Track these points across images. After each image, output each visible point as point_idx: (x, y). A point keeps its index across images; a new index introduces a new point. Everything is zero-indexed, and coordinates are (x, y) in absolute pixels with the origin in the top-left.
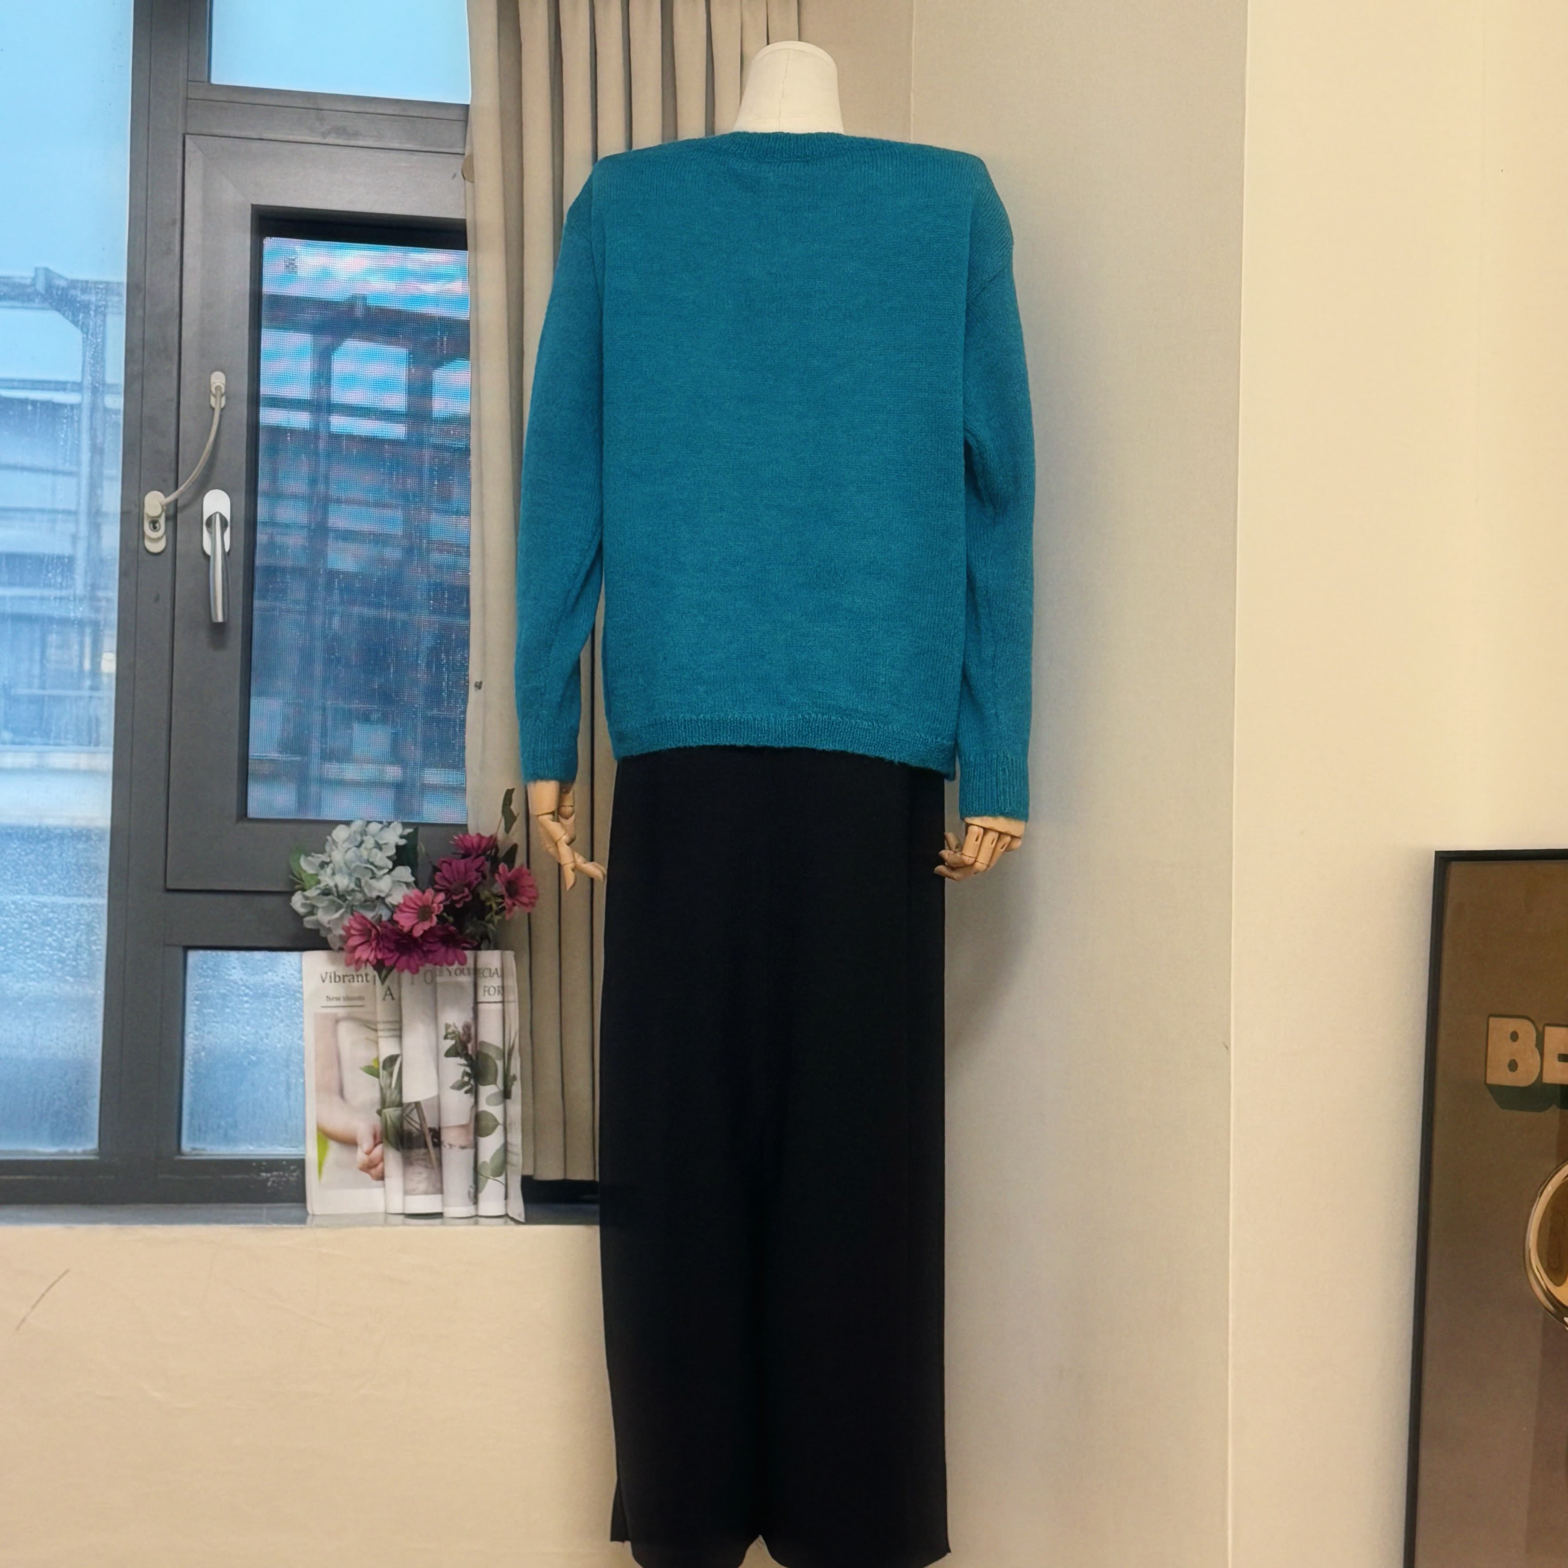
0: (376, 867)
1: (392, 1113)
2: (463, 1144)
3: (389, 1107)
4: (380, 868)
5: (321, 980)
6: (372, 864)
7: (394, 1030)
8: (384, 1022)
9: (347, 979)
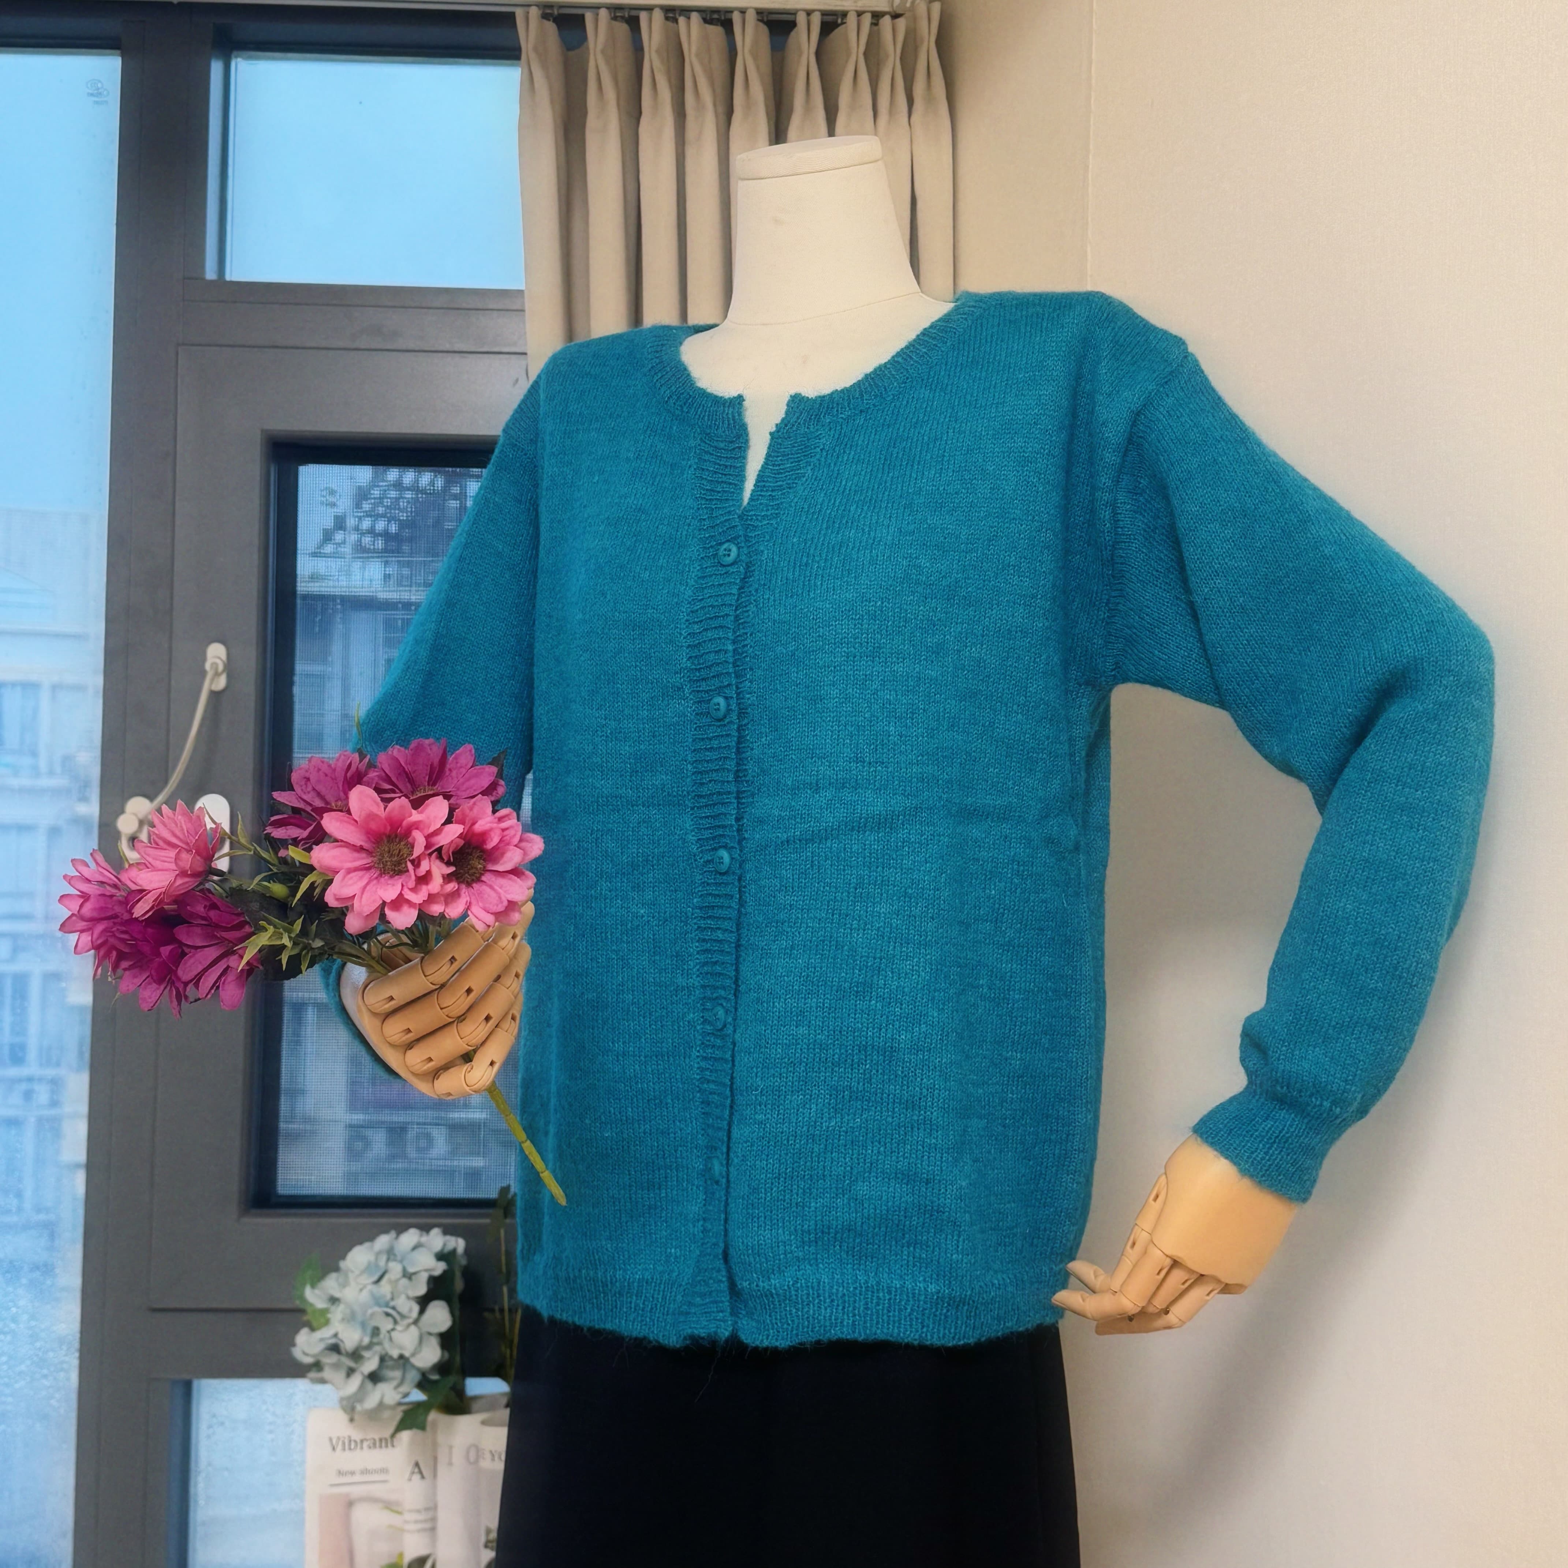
0: (399, 1313)
4: (403, 1317)
5: (330, 1448)
6: (394, 1308)
7: (421, 1522)
8: (410, 1511)
9: (365, 1444)
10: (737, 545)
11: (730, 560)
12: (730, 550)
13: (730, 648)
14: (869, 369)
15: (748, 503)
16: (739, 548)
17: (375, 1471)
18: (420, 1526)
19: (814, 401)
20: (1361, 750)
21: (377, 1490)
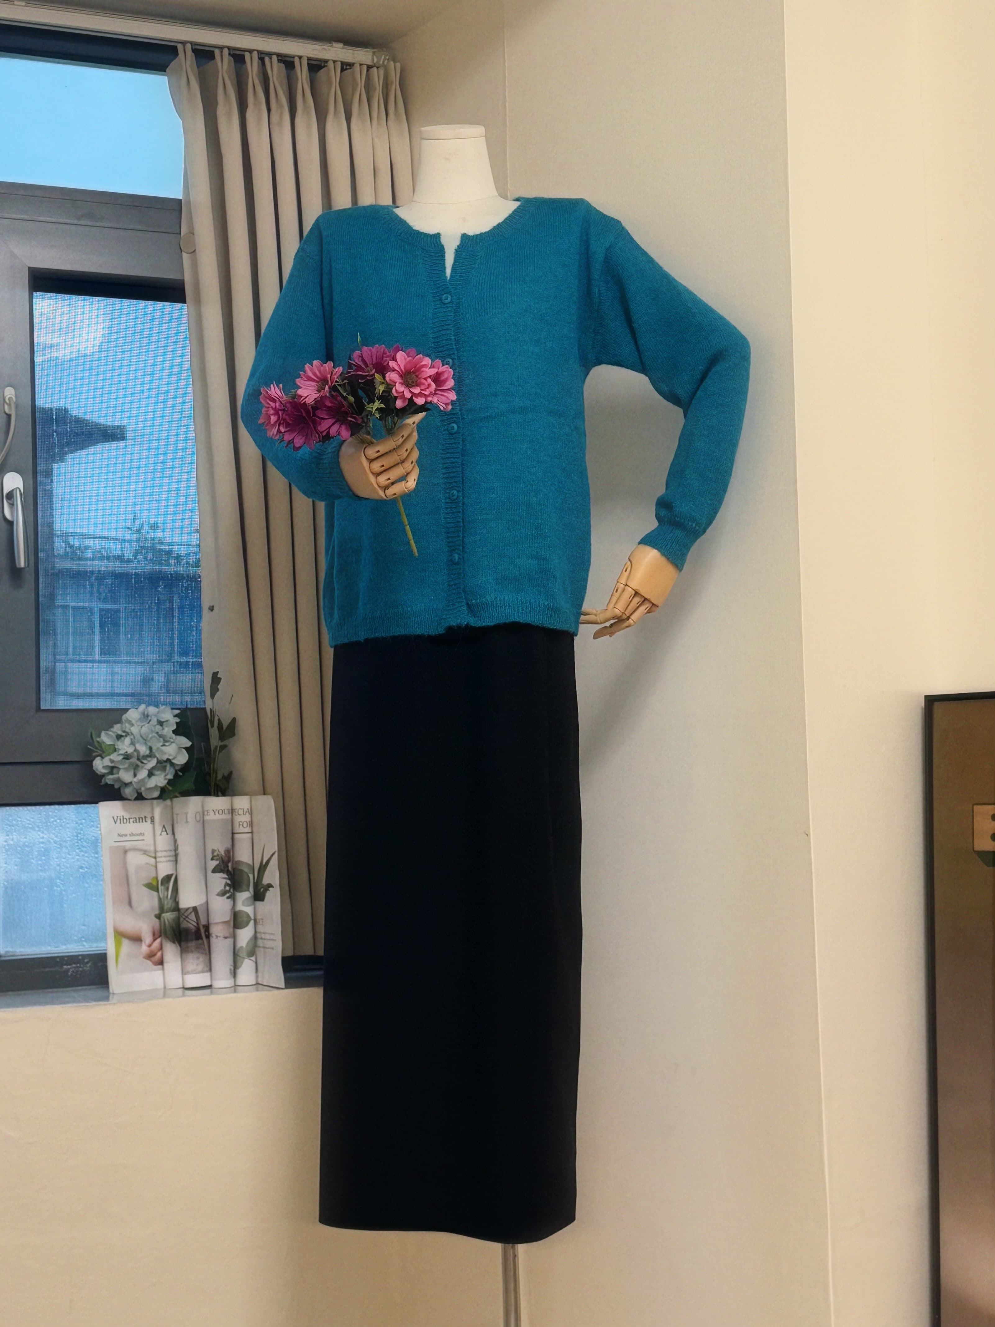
1: (169, 916)
2: (227, 935)
3: (167, 912)
5: (114, 823)
7: (170, 856)
8: (162, 851)
9: (131, 820)
10: (450, 295)
11: (447, 301)
12: (448, 297)
13: (453, 338)
14: (495, 224)
15: (450, 279)
16: (452, 296)
17: (137, 835)
18: (168, 859)
19: (473, 236)
20: (704, 384)
21: (139, 844)
